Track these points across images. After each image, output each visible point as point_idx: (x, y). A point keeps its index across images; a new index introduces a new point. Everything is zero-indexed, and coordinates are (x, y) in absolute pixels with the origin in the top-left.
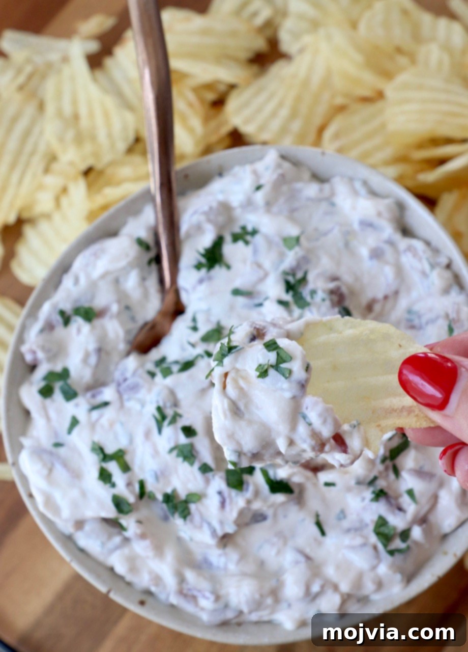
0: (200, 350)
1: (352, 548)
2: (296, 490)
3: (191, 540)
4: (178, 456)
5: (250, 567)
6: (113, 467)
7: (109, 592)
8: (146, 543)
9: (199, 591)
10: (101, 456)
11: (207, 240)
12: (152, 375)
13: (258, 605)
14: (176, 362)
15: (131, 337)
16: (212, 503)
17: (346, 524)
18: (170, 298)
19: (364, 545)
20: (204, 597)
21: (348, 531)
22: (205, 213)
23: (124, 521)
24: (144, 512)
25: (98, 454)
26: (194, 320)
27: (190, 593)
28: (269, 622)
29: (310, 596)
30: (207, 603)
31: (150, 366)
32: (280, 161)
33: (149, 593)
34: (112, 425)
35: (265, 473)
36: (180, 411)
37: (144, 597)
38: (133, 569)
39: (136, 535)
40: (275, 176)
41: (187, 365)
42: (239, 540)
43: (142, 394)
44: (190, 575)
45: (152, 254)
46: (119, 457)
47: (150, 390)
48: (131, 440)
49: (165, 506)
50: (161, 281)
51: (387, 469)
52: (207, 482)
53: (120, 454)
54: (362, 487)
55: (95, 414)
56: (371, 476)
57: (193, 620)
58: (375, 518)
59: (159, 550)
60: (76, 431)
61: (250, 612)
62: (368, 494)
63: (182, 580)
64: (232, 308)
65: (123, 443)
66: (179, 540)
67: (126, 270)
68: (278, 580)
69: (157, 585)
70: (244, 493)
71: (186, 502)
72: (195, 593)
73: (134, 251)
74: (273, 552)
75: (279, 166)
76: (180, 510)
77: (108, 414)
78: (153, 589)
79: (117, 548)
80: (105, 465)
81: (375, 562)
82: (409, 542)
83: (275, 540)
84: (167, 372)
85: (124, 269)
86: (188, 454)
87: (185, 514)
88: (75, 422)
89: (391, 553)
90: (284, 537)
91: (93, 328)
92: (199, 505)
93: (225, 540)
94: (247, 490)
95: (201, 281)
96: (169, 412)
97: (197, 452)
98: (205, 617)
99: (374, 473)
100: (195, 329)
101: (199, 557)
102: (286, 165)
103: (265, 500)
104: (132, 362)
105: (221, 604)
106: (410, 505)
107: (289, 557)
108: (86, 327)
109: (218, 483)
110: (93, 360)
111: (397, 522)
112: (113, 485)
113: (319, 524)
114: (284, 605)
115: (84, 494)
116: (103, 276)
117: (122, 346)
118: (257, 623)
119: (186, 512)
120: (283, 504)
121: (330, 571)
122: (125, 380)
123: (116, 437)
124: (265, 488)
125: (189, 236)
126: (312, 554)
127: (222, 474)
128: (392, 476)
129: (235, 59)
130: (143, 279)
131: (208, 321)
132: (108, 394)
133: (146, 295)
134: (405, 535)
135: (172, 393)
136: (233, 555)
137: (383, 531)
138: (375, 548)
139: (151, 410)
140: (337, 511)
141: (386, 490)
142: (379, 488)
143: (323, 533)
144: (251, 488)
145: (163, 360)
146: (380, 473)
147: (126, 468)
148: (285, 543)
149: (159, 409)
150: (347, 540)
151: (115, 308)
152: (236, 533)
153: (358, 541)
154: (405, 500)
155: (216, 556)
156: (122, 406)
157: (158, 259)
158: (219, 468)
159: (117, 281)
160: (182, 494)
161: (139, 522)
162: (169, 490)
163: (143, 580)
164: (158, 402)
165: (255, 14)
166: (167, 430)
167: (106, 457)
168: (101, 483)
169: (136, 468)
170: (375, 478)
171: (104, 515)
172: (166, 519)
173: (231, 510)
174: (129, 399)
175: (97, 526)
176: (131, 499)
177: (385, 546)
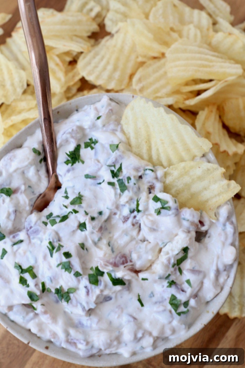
0: (70, 209)
1: (158, 312)
2: (127, 283)
3: (72, 313)
4: (62, 268)
5: (104, 326)
6: (27, 276)
7: (28, 343)
8: (48, 316)
9: (77, 340)
10: (20, 270)
11: (71, 147)
12: (46, 224)
13: (109, 345)
14: (58, 216)
15: (33, 203)
16: (82, 293)
17: (154, 299)
18: (53, 180)
19: (164, 310)
20: (80, 343)
21: (156, 303)
22: (70, 133)
23: (35, 305)
24: (45, 299)
25: (18, 270)
26: (66, 192)
27: (72, 341)
28: (116, 354)
29: (137, 340)
30: (82, 346)
31: (44, 219)
32: (110, 102)
33: (50, 342)
34: (25, 253)
35: (109, 275)
36: (62, 244)
37: (47, 345)
38: (41, 330)
39: (42, 312)
40: (107, 111)
41: (64, 218)
42: (98, 311)
43: (41, 235)
44: (72, 332)
45: (42, 156)
46: (30, 270)
47: (45, 233)
48: (36, 261)
49: (56, 295)
50: (48, 171)
51: (175, 270)
52: (79, 281)
53: (31, 269)
54: (162, 280)
55: (15, 247)
56: (167, 275)
57: (75, 355)
58: (170, 296)
59: (54, 319)
60: (5, 257)
61: (105, 350)
62: (166, 283)
63: (68, 334)
64: (86, 185)
65: (32, 263)
66: (65, 312)
67: (28, 167)
68: (119, 332)
69: (54, 338)
70: (99, 286)
71: (68, 293)
72: (75, 341)
73: (32, 156)
74: (116, 316)
75: (109, 105)
76: (65, 297)
77: (23, 247)
78: (52, 340)
79: (32, 319)
80: (22, 275)
81: (171, 319)
82: (188, 308)
83: (117, 310)
84: (53, 223)
85: (27, 166)
86: (68, 267)
87: (68, 299)
88: (5, 252)
89: (179, 314)
90: (121, 308)
91: (12, 199)
92: (75, 294)
93: (90, 312)
94: (101, 284)
95: (68, 171)
96: (56, 245)
97: (72, 266)
98: (81, 353)
99: (169, 272)
100: (67, 197)
101: (76, 322)
102: (113, 104)
103: (110, 289)
104: (34, 217)
105: (89, 346)
106: (188, 288)
107: (125, 319)
108: (7, 199)
109: (85, 281)
110: (12, 217)
111: (182, 297)
112: (28, 286)
113: (140, 300)
114: (123, 345)
115: (12, 291)
116: (15, 171)
117: (28, 208)
118: (109, 354)
119: (68, 298)
120: (120, 291)
121: (147, 326)
122: (31, 228)
123: (28, 259)
124: (110, 283)
125: (61, 146)
126: (137, 317)
127: (87, 277)
128: (178, 273)
129: (81, 37)
130: (38, 171)
131: (74, 192)
132: (22, 235)
133: (40, 179)
134: (186, 304)
135: (57, 233)
136: (94, 319)
137: (174, 302)
138: (170, 312)
139: (46, 243)
140: (150, 292)
141: (175, 281)
142: (171, 280)
143: (142, 305)
144: (103, 284)
145: (51, 215)
146: (172, 272)
147: (34, 276)
148: (122, 311)
149: (50, 243)
150: (155, 308)
151: (23, 188)
152: (95, 308)
153: (161, 308)
154: (186, 286)
155: (85, 320)
156: (30, 242)
157: (45, 159)
158: (85, 274)
159: (23, 173)
160: (66, 289)
161: (43, 305)
162: (58, 287)
163: (47, 336)
164: (49, 239)
165: (91, 10)
166: (56, 255)
167: (23, 271)
168: (21, 285)
169: (39, 275)
170: (169, 275)
171: (24, 302)
172: (57, 302)
173: (92, 296)
174: (33, 238)
175: (21, 308)
176: (38, 293)
177: (176, 311)
